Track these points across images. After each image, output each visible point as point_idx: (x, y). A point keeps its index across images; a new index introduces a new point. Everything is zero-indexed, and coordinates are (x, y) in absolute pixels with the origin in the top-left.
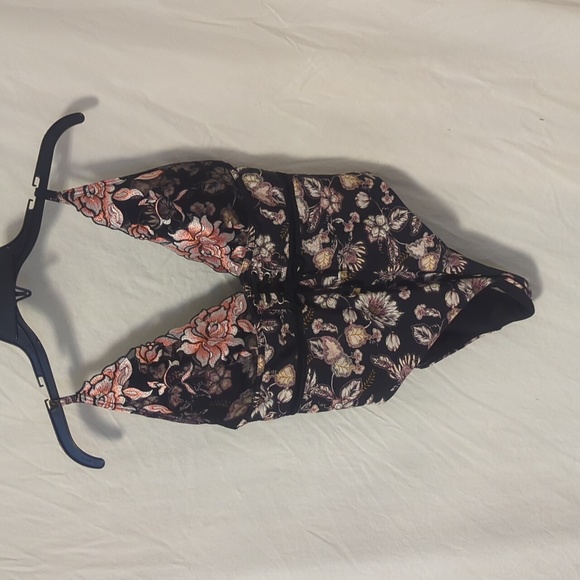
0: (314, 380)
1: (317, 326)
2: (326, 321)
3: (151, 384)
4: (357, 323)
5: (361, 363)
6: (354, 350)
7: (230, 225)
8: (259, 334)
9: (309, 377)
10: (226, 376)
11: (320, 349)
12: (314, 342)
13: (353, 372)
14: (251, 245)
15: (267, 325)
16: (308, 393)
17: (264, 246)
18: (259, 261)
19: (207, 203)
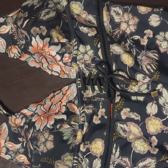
0: (118, 153)
1: (125, 113)
2: (132, 111)
3: (20, 139)
4: (156, 116)
5: (156, 147)
6: (151, 136)
7: (56, 40)
8: (81, 114)
9: (114, 151)
10: (50, 139)
11: (124, 131)
12: (121, 125)
13: (149, 152)
14: (75, 52)
15: (88, 108)
16: (113, 163)
17: (86, 53)
18: (82, 63)
19: (41, 27)
